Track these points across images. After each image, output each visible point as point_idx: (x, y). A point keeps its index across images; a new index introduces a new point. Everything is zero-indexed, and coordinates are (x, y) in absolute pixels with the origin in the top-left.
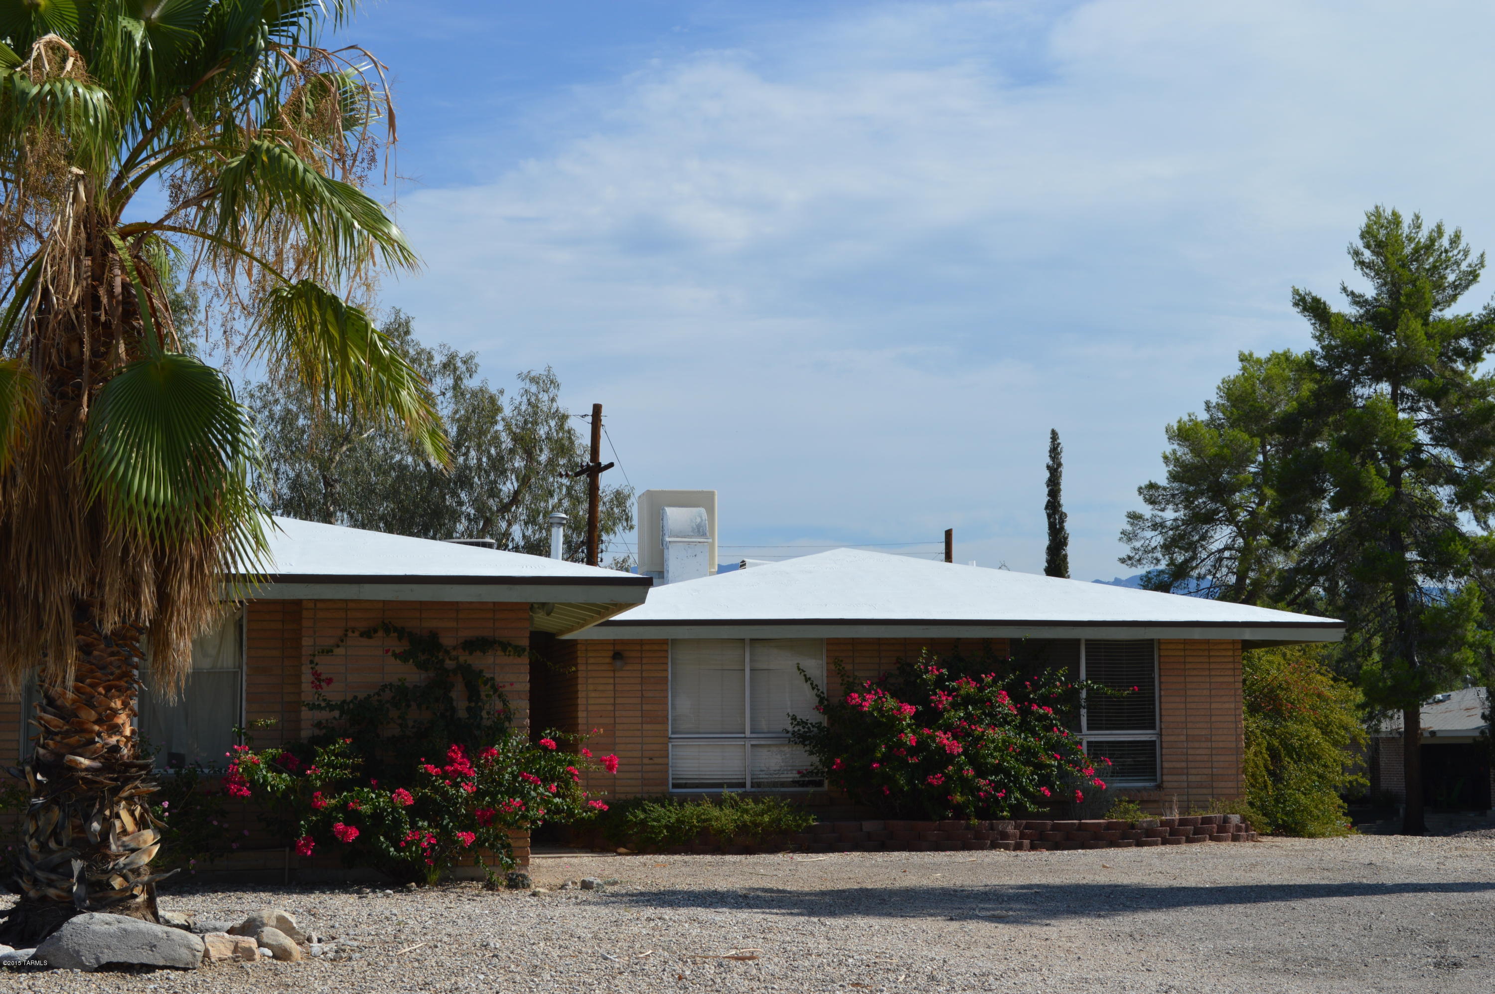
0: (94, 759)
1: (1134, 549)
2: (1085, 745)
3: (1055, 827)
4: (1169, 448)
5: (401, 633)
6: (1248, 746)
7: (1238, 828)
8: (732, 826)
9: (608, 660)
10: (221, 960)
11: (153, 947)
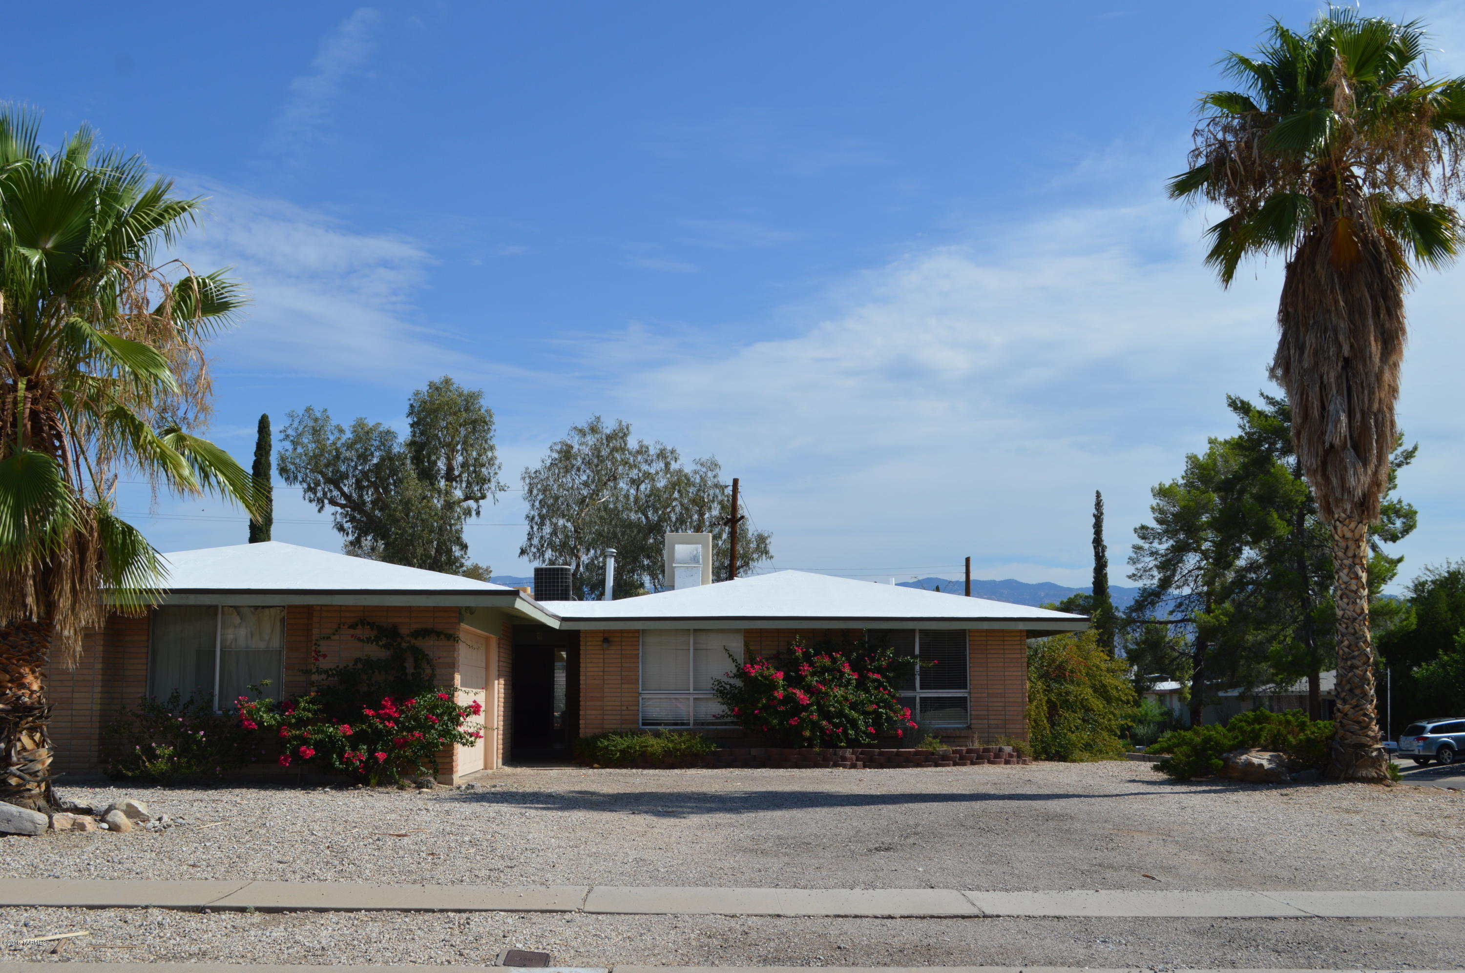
0: (6, 704)
1: (1137, 569)
2: (918, 700)
3: (880, 754)
4: (1154, 502)
5: (372, 625)
6: (1031, 701)
7: (1011, 756)
8: (660, 750)
9: (599, 643)
10: (62, 830)
11: (9, 821)
